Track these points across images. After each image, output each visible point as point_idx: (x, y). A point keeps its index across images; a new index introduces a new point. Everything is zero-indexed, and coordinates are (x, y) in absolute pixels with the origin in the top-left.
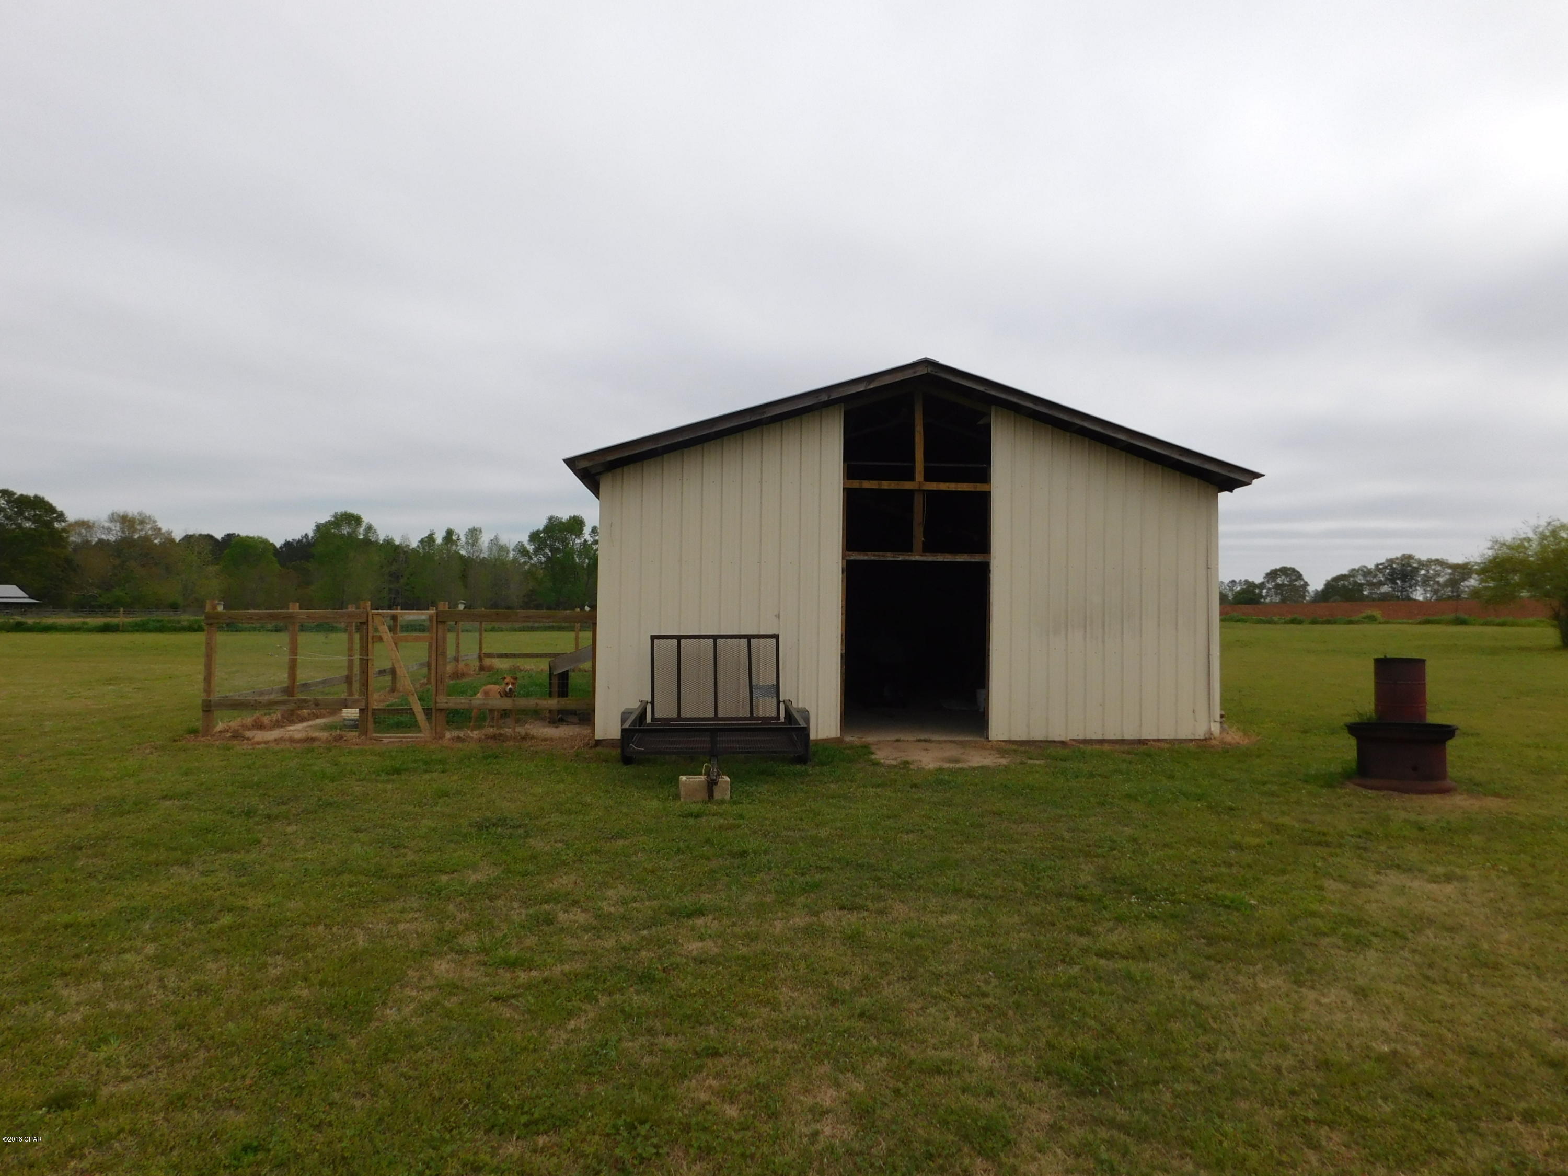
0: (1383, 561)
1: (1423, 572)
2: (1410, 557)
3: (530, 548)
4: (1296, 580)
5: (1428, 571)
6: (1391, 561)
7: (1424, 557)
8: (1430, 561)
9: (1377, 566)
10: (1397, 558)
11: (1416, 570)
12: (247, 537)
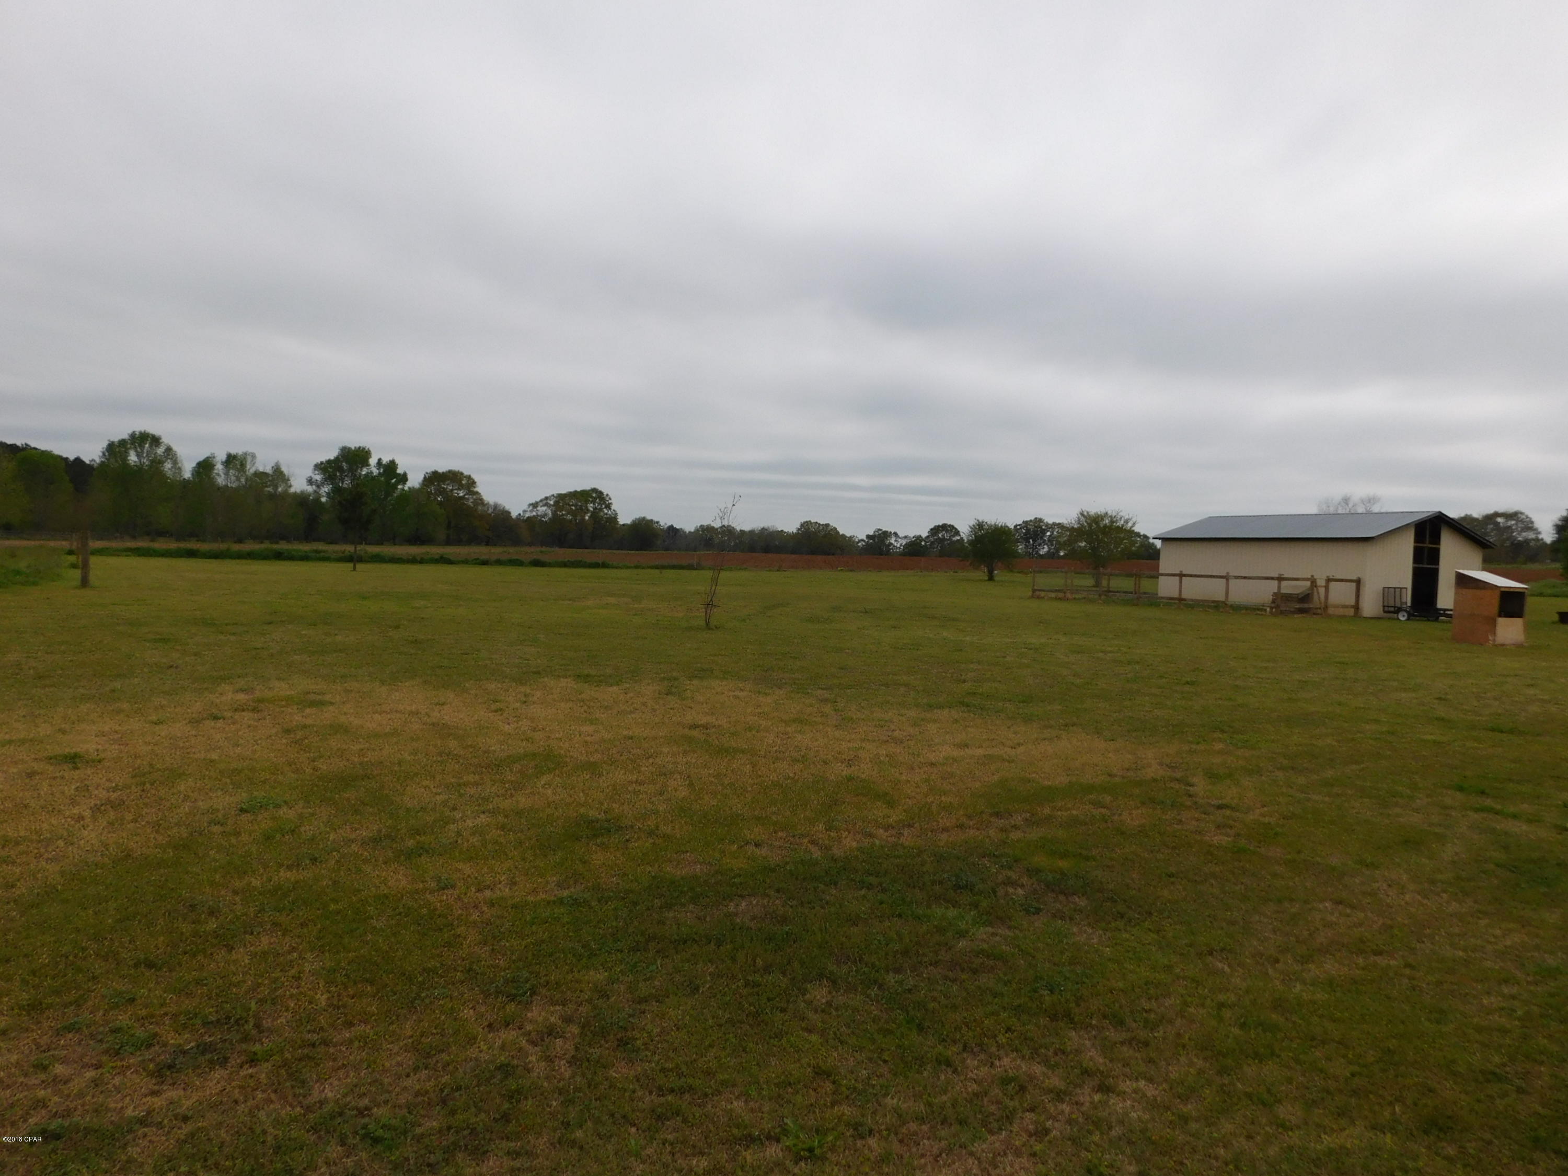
0: (1020, 522)
1: (1048, 534)
2: (1041, 520)
3: (318, 477)
4: (954, 536)
5: (1052, 533)
6: (1026, 523)
7: (1050, 521)
8: (1054, 524)
9: (1015, 526)
10: (1031, 521)
11: (1044, 532)
12: (46, 451)
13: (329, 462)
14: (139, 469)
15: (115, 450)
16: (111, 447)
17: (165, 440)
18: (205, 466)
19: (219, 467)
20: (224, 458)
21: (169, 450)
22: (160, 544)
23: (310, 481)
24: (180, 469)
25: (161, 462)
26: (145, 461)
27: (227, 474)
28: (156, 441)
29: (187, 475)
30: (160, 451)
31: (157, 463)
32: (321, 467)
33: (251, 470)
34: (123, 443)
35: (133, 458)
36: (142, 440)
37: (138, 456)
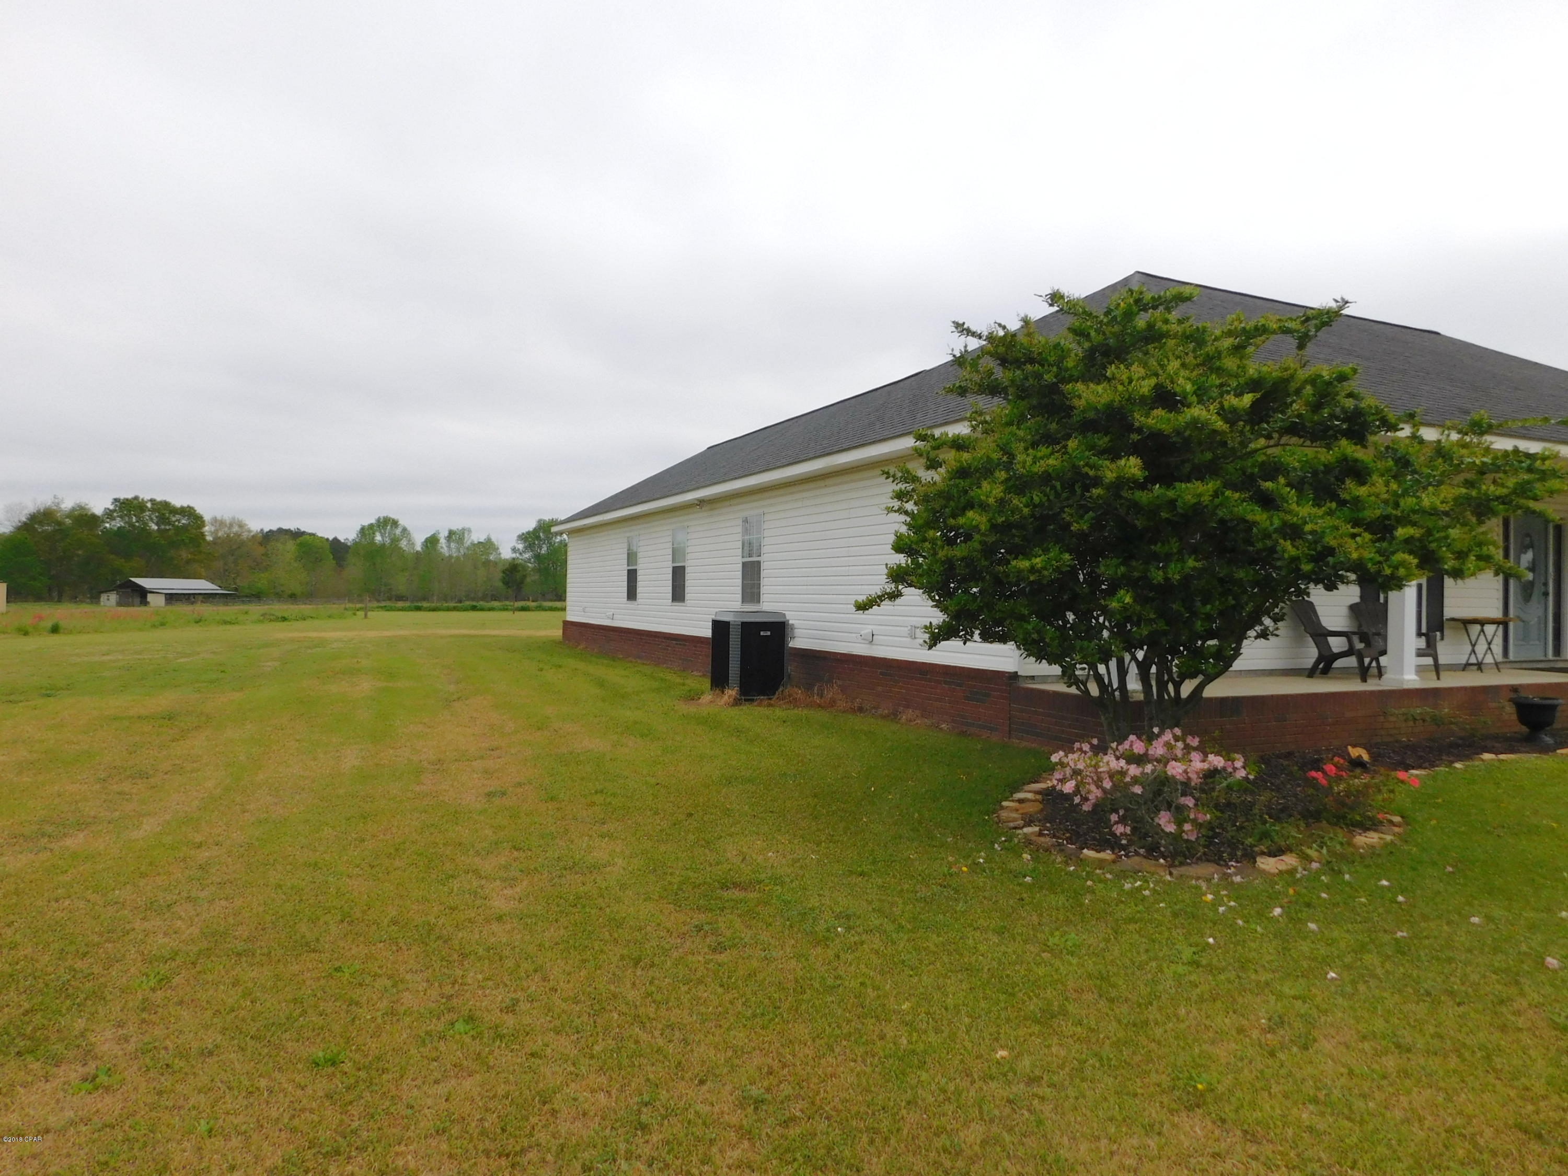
13: (528, 533)
14: (383, 545)
15: (365, 531)
16: (363, 529)
17: (402, 522)
18: (432, 541)
19: (443, 541)
20: (446, 534)
21: (405, 530)
22: (400, 604)
23: (514, 550)
24: (413, 544)
25: (399, 540)
26: (388, 540)
27: (449, 547)
28: (395, 523)
29: (418, 548)
30: (398, 531)
31: (395, 541)
32: (523, 537)
33: (467, 543)
34: (371, 526)
35: (378, 538)
36: (386, 523)
37: (382, 536)
